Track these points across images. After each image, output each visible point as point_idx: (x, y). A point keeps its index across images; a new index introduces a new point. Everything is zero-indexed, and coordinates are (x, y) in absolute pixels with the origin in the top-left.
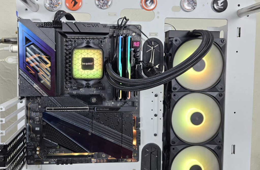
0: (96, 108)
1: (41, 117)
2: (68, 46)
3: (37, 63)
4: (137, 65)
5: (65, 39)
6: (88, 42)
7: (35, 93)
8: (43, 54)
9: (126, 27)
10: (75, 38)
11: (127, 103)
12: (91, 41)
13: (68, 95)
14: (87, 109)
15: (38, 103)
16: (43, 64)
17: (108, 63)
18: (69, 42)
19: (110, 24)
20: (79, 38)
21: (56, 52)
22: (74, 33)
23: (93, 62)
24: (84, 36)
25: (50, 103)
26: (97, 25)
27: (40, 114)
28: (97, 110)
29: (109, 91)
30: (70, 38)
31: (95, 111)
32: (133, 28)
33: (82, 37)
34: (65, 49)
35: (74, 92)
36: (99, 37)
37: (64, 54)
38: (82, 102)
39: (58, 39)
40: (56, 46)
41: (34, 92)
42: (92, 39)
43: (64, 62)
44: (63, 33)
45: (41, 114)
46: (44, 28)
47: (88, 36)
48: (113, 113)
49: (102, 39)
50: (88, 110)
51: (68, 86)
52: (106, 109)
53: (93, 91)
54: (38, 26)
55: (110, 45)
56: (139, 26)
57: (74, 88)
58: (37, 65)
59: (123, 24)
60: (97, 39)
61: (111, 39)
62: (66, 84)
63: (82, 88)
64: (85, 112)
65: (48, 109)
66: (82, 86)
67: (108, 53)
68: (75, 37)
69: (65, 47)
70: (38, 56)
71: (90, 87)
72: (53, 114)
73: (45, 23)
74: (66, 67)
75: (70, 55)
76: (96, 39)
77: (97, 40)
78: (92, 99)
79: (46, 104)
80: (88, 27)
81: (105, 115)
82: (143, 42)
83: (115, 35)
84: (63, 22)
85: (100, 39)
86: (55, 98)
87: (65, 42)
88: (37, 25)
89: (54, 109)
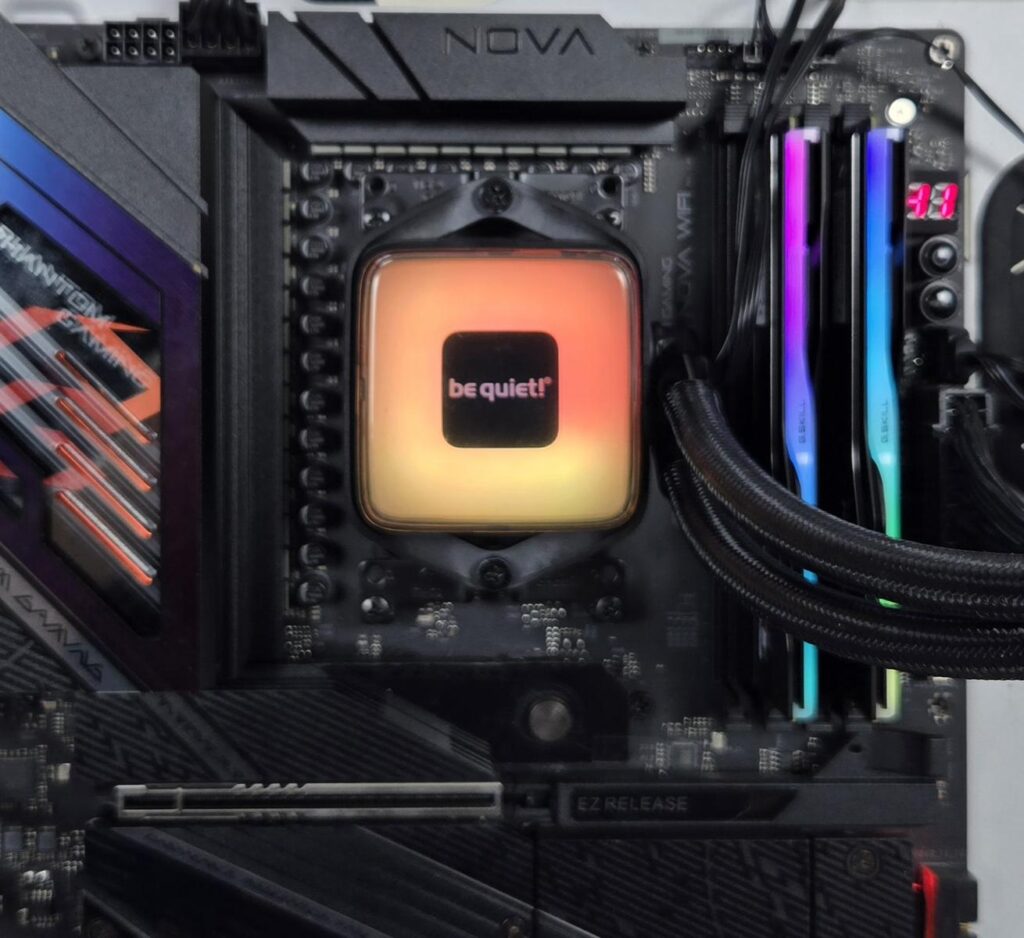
0: (565, 793)
1: (72, 866)
2: (318, 232)
3: (41, 388)
4: (946, 395)
5: (287, 167)
6: (497, 193)
7: (17, 662)
8: (91, 308)
9: (832, 49)
10: (371, 158)
11: (856, 749)
12: (524, 177)
13: (314, 671)
14: (486, 800)
15: (46, 736)
16: (92, 396)
17: (684, 376)
18: (318, 192)
19: (679, 31)
20: (414, 158)
21: (208, 286)
22: (370, 110)
23: (555, 376)
24: (454, 139)
25: (158, 754)
26: (577, 31)
27: (65, 840)
28: (575, 814)
29: (684, 630)
30: (330, 158)
31: (565, 818)
32: (888, 57)
33: (433, 150)
34: (284, 255)
35: (370, 644)
36: (589, 140)
37: (283, 302)
38: (440, 738)
39: (227, 168)
40: (208, 228)
41: (11, 652)
42: (521, 159)
43: (279, 371)
44: (272, 109)
45: (74, 843)
46: (103, 71)
47: (489, 141)
48: (730, 843)
49: (610, 159)
50: (495, 810)
51: (314, 582)
52: (659, 805)
53: (540, 633)
54: (54, 62)
55: (683, 208)
56: (950, 45)
57: (367, 604)
58: (35, 407)
59: (810, 21)
60: (570, 159)
61: (689, 161)
62: (296, 564)
63: (438, 603)
64: (468, 827)
65: (132, 802)
66: (443, 587)
67: (667, 282)
68: (374, 145)
69: (289, 238)
70: (47, 323)
71: (516, 598)
72: (182, 849)
73: (111, 27)
74: (298, 417)
75: (332, 308)
76: (561, 166)
77: (569, 171)
78: (536, 711)
79: (120, 763)
80: (499, 58)
81: (655, 855)
82: (980, 186)
83: (733, 125)
84: (275, 16)
85: (594, 159)
86: (199, 701)
87: (284, 190)
88: (43, 50)
89: (189, 802)
